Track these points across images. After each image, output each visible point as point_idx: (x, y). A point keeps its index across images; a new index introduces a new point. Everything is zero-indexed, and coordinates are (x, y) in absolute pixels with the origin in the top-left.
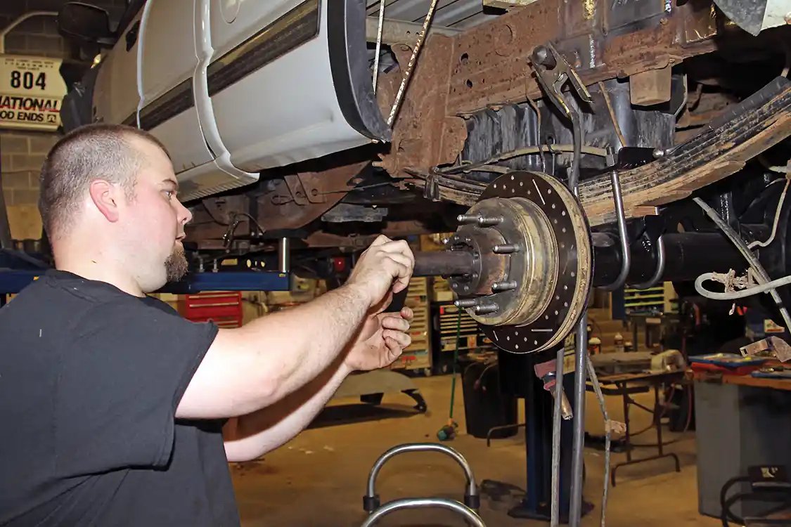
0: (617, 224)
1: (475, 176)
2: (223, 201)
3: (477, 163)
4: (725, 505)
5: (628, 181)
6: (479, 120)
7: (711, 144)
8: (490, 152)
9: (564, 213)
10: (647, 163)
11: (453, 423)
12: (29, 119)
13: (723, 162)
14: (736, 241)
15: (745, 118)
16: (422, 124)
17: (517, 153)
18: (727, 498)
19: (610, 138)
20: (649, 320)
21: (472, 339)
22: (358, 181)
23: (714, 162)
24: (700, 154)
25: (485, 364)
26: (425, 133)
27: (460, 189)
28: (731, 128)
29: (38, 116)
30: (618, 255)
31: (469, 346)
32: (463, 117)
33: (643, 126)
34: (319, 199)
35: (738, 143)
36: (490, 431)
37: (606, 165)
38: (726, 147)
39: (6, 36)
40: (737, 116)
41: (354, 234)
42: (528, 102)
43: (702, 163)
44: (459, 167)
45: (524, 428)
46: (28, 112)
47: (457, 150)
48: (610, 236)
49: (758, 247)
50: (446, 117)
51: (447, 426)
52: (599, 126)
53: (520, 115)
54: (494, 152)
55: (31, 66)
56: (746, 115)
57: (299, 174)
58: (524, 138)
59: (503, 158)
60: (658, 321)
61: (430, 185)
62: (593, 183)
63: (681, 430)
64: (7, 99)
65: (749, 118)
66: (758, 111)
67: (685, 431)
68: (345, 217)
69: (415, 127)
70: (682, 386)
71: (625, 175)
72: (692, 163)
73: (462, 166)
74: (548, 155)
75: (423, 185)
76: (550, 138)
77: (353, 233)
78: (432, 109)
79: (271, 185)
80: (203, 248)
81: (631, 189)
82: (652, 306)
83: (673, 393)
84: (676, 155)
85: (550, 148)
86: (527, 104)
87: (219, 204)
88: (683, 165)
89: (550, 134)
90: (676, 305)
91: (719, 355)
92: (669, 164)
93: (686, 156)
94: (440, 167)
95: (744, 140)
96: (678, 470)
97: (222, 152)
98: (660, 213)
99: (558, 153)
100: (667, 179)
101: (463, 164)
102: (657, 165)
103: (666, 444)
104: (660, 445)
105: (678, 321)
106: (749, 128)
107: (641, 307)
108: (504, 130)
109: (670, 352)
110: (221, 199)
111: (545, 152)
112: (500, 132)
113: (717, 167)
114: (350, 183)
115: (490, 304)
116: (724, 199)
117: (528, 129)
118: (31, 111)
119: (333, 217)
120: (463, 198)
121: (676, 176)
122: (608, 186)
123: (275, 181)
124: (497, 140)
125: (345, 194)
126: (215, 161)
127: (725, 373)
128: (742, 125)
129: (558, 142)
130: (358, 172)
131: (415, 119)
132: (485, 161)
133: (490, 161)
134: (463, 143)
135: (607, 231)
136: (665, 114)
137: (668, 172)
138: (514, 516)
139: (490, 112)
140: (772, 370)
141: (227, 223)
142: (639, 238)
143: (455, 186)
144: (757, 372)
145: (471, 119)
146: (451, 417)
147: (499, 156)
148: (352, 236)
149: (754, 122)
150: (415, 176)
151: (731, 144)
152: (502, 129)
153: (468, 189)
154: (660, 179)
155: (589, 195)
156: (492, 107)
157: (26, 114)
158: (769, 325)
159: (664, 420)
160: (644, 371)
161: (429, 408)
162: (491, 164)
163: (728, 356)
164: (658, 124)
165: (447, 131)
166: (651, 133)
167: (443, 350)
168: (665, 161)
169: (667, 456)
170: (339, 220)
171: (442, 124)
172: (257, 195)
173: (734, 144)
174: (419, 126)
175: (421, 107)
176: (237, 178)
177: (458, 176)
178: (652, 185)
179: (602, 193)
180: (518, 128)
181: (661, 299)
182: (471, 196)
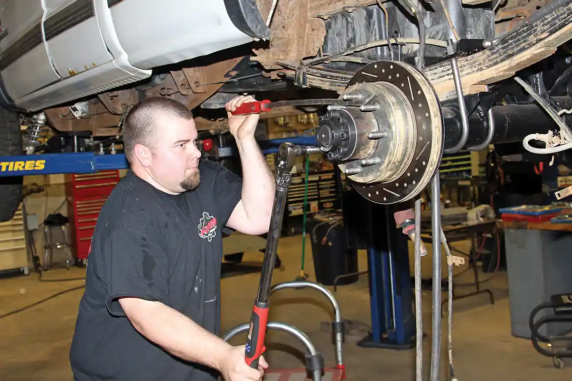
0: (457, 100)
1: (334, 65)
2: (115, 95)
3: (335, 55)
4: (534, 328)
5: (465, 66)
6: (335, 20)
7: (530, 34)
8: (345, 46)
9: (419, 92)
10: (479, 51)
11: (305, 274)
13: (539, 48)
14: (549, 110)
15: (556, 13)
16: (289, 24)
17: (369, 45)
18: (535, 322)
19: (445, 31)
20: (460, 183)
21: (314, 205)
22: (234, 73)
23: (533, 48)
24: (521, 43)
25: (330, 223)
26: (292, 32)
27: (324, 76)
28: (546, 22)
30: (459, 124)
31: (312, 211)
32: (323, 19)
33: (470, 21)
34: (200, 90)
35: (551, 33)
36: (337, 279)
37: (446, 53)
38: (543, 36)
40: (550, 13)
41: (222, 119)
42: (378, 4)
43: (523, 49)
44: (320, 58)
45: (367, 274)
47: (318, 45)
48: (452, 110)
49: (564, 114)
50: (309, 18)
51: (300, 276)
52: (435, 22)
53: (370, 15)
54: (348, 46)
56: (557, 12)
57: (184, 69)
58: (374, 34)
59: (357, 50)
60: (468, 183)
61: (299, 75)
62: (436, 68)
63: (492, 271)
65: (559, 13)
66: (566, 7)
67: (495, 271)
68: (220, 104)
69: (284, 27)
70: (492, 235)
71: (462, 61)
72: (516, 50)
73: (323, 58)
74: (395, 46)
75: (293, 75)
76: (396, 32)
77: (220, 118)
78: (297, 12)
79: (157, 80)
80: (98, 135)
81: (466, 72)
82: (462, 171)
83: (484, 240)
84: (502, 44)
85: (396, 41)
86: (376, 6)
87: (112, 98)
88: (508, 51)
89: (396, 29)
90: (483, 169)
91: (523, 207)
92: (498, 51)
93: (509, 45)
94: (304, 59)
95: (556, 30)
96: (492, 303)
97: (120, 54)
98: (490, 90)
99: (402, 45)
100: (496, 63)
101: (324, 56)
102: (487, 52)
103: (481, 282)
104: (477, 284)
105: (486, 182)
106: (560, 21)
107: (452, 172)
108: (357, 28)
109: (482, 207)
110: (115, 93)
111: (393, 44)
112: (353, 29)
113: (536, 52)
114: (227, 75)
115: (355, 168)
116: (536, 78)
117: (376, 26)
119: (211, 104)
120: (327, 84)
121: (503, 60)
122: (448, 70)
123: (162, 76)
124: (351, 35)
125: (222, 85)
126: (114, 61)
127: (529, 221)
128: (554, 19)
129: (403, 36)
130: (234, 66)
131: (284, 21)
132: (342, 53)
133: (347, 53)
134: (323, 39)
135: (449, 106)
136: (486, 11)
137: (497, 58)
138: (364, 346)
139: (345, 14)
140: (567, 216)
141: (120, 113)
142: (474, 111)
143: (321, 74)
144: (554, 219)
145: (329, 20)
146: (303, 269)
147: (354, 48)
148: (219, 121)
149: (564, 16)
150: (286, 67)
151: (546, 34)
152: (355, 27)
153: (332, 77)
154: (490, 63)
155: (433, 78)
156: (346, 9)
158: (561, 181)
159: (480, 264)
160: (463, 223)
161: (282, 264)
162: (347, 55)
163: (531, 207)
164: (482, 19)
165: (310, 29)
166: (477, 27)
167: (290, 215)
168: (494, 49)
169: (483, 292)
170: (216, 106)
171: (305, 25)
172: (145, 88)
173: (549, 34)
174: (286, 27)
175: (288, 11)
176: (133, 75)
177: (320, 66)
178: (484, 68)
179: (443, 76)
180: (368, 26)
181: (469, 165)
182: (334, 82)
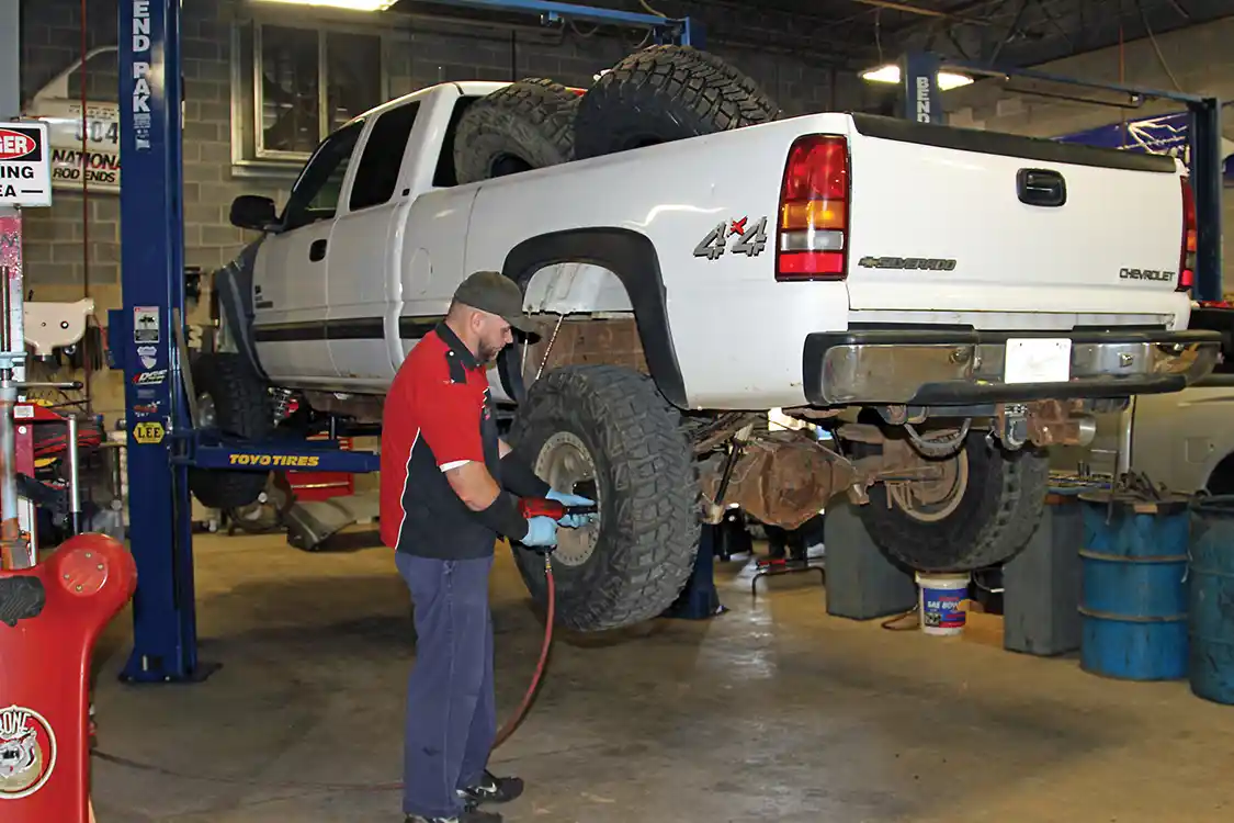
12: (97, 179)
29: (108, 176)
39: (71, 77)
46: (96, 171)
55: (101, 114)
64: (72, 154)
118: (100, 170)
157: (93, 173)
